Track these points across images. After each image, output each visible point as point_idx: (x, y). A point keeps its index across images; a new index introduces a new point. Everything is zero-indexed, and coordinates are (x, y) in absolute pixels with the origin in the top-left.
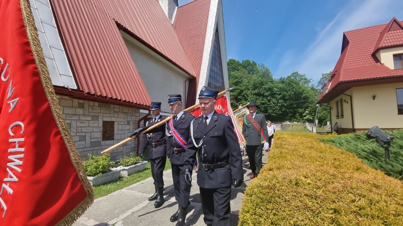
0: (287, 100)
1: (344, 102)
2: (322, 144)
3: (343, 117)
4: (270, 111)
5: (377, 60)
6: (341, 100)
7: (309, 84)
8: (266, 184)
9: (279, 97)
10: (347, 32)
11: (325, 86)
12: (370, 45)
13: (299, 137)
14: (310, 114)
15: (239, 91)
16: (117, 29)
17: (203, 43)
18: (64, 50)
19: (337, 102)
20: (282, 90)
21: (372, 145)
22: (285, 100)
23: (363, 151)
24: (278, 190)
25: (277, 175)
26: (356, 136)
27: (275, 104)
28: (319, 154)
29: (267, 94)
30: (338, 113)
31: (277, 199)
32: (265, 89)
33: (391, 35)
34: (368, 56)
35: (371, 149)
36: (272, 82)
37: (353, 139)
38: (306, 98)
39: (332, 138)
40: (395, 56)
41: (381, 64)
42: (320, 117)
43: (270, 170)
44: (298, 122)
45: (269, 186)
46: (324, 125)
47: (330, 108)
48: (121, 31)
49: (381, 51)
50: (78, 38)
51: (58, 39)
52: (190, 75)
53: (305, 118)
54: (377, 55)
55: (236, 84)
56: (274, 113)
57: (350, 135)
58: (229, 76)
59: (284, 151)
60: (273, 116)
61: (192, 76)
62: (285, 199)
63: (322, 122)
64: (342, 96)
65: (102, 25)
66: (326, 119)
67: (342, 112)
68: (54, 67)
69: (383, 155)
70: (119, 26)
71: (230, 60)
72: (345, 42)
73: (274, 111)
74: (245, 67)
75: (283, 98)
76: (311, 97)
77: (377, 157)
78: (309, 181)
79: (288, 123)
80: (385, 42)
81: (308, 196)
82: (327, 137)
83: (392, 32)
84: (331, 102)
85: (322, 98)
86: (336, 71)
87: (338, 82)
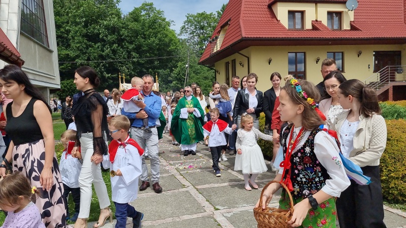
1: (238, 65)
5: (273, 16)
6: (234, 61)
9: (131, 47)
22: (141, 54)
29: (110, 38)
32: (107, 27)
34: (265, 7)
40: (289, 13)
41: (277, 20)
49: (278, 4)
54: (274, 8)
64: (236, 56)
84: (216, 64)
85: (208, 56)
86: (230, 20)
87: (240, 38)
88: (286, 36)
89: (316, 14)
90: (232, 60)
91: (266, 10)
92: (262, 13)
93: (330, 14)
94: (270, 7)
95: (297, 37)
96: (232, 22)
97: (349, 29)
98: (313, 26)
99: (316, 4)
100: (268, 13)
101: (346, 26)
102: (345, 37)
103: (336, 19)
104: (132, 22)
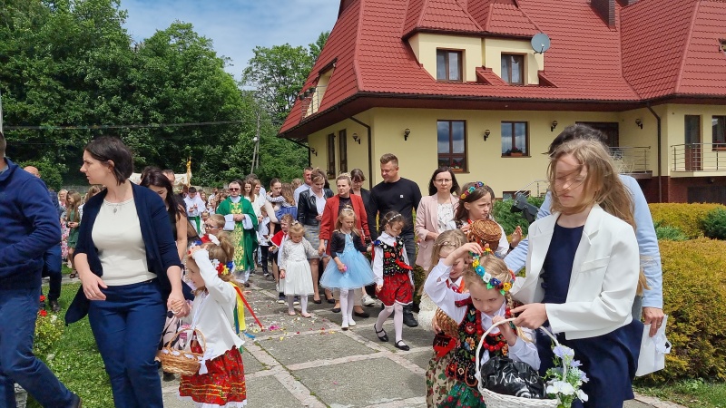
1: (355, 138)
12: (398, 16)
40: (439, 51)
41: (418, 64)
47: (310, 152)
49: (420, 35)
80: (427, 17)
84: (310, 136)
85: (297, 123)
86: (335, 60)
87: (354, 92)
88: (435, 93)
89: (483, 56)
90: (340, 132)
91: (400, 45)
92: (393, 50)
93: (506, 56)
94: (406, 40)
95: (453, 94)
96: (339, 64)
97: (537, 83)
98: (478, 76)
99: (483, 40)
100: (402, 51)
101: (532, 79)
102: (531, 96)
103: (515, 66)
104: (151, 56)
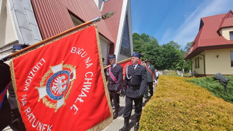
0: (167, 57)
1: (200, 59)
2: (187, 83)
3: (199, 68)
4: (157, 63)
5: (220, 35)
6: (198, 58)
7: (180, 48)
8: (156, 105)
9: (162, 55)
10: (203, 18)
11: (189, 49)
12: (216, 26)
13: (174, 79)
14: (180, 65)
15: (139, 51)
16: (69, 14)
17: (119, 23)
18: (37, 25)
19: (196, 59)
20: (164, 51)
21: (216, 84)
22: (165, 57)
23: (211, 87)
24: (163, 109)
25: (162, 100)
26: (207, 78)
27: (160, 59)
28: (186, 88)
29: (155, 53)
30: (196, 65)
31: (163, 114)
32: (154, 51)
33: (229, 20)
34: (215, 32)
35: (216, 86)
36: (158, 47)
37: (205, 80)
38: (178, 56)
39: (193, 80)
40: (231, 32)
41: (222, 37)
42: (186, 68)
43: (157, 97)
44: (173, 70)
45: (157, 106)
46: (188, 72)
47: (192, 62)
48: (71, 15)
49: (223, 29)
50: (46, 18)
51: (34, 19)
52: (110, 41)
53: (177, 68)
54: (220, 32)
55: (137, 47)
56: (159, 65)
57: (203, 78)
58: (133, 43)
59: (165, 86)
60: (158, 66)
61: (112, 42)
62: (168, 114)
63: (186, 70)
64: (199, 56)
65: (60, 11)
66: (189, 68)
67: (199, 64)
68: (31, 35)
69: (223, 90)
70: (70, 12)
71: (134, 33)
72: (202, 24)
73: (159, 63)
74: (142, 38)
75: (164, 56)
76: (181, 56)
77: (219, 91)
78: (181, 104)
79: (167, 70)
80: (225, 24)
81: (181, 112)
82: (190, 79)
83: (229, 18)
84: (192, 59)
85: (187, 56)
86: (196, 41)
92: (213, 35)
100: (217, 34)
